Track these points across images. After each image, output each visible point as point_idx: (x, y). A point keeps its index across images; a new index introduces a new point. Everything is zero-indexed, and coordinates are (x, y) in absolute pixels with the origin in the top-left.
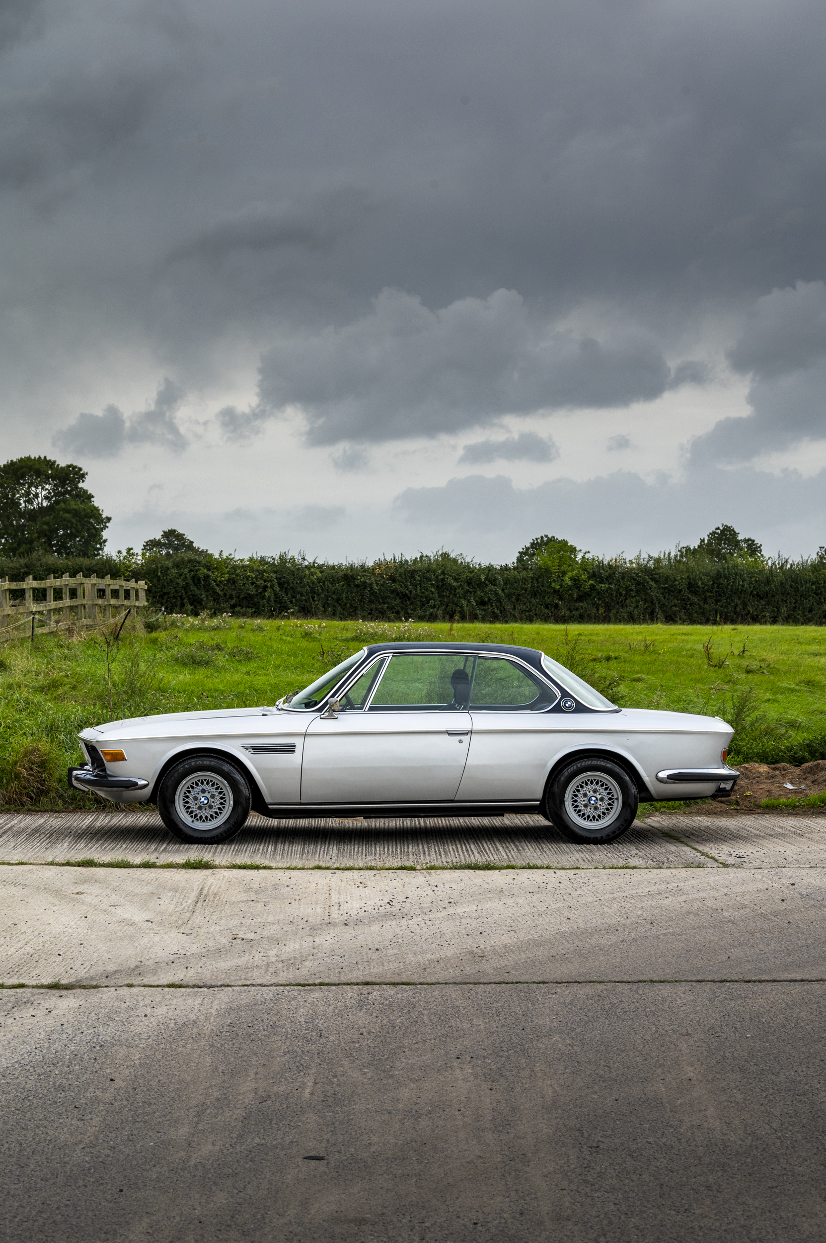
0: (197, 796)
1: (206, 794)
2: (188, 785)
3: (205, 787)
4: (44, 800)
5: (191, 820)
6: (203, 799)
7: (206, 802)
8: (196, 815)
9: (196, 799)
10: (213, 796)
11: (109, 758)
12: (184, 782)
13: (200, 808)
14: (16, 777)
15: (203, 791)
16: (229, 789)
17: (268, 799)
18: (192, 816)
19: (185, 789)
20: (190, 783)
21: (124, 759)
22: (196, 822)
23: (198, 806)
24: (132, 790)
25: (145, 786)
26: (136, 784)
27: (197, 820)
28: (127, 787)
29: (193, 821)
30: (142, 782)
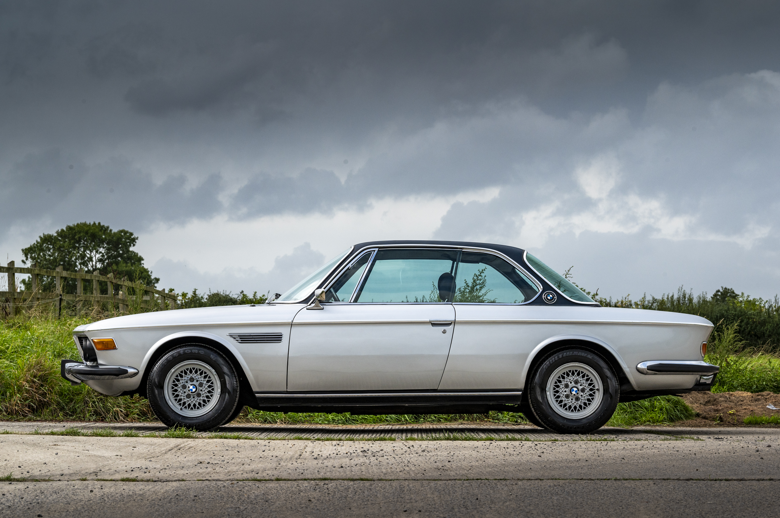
0: (186, 384)
1: (195, 383)
2: (177, 373)
3: (194, 375)
4: (46, 411)
5: (179, 407)
6: (191, 387)
7: (194, 390)
8: (184, 403)
9: (184, 387)
10: (201, 385)
11: (100, 347)
12: (173, 370)
13: (188, 396)
14: (19, 390)
15: (192, 380)
16: (216, 377)
17: (255, 388)
18: (180, 404)
19: (174, 377)
20: (178, 372)
21: (114, 348)
22: (184, 410)
23: (186, 394)
24: (122, 378)
25: (136, 374)
26: (126, 372)
27: (186, 407)
28: (117, 375)
29: (181, 409)
30: (131, 371)
